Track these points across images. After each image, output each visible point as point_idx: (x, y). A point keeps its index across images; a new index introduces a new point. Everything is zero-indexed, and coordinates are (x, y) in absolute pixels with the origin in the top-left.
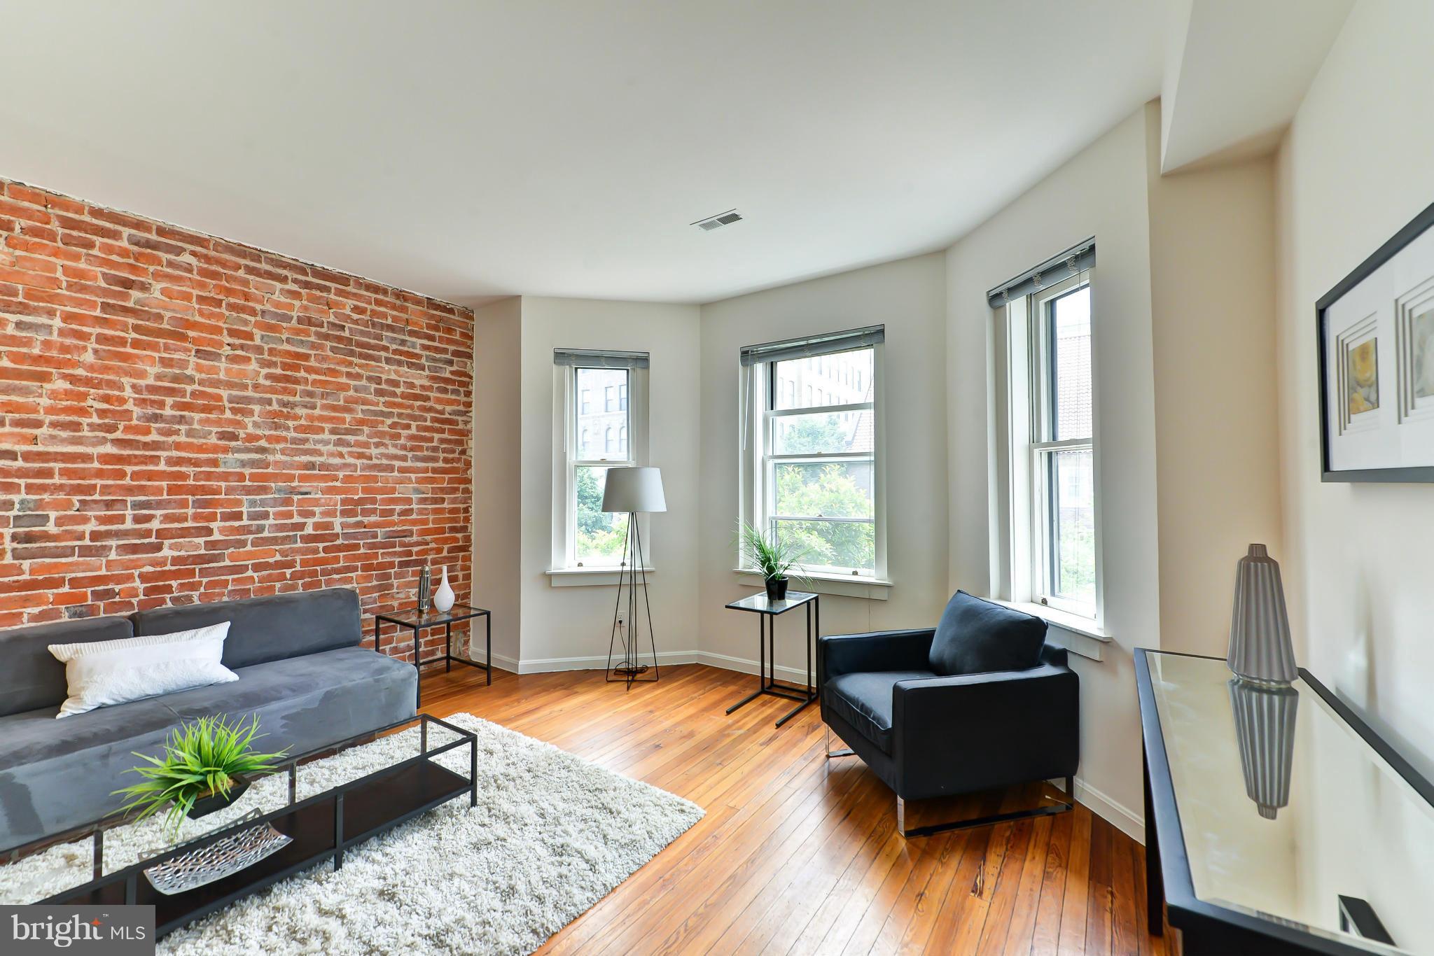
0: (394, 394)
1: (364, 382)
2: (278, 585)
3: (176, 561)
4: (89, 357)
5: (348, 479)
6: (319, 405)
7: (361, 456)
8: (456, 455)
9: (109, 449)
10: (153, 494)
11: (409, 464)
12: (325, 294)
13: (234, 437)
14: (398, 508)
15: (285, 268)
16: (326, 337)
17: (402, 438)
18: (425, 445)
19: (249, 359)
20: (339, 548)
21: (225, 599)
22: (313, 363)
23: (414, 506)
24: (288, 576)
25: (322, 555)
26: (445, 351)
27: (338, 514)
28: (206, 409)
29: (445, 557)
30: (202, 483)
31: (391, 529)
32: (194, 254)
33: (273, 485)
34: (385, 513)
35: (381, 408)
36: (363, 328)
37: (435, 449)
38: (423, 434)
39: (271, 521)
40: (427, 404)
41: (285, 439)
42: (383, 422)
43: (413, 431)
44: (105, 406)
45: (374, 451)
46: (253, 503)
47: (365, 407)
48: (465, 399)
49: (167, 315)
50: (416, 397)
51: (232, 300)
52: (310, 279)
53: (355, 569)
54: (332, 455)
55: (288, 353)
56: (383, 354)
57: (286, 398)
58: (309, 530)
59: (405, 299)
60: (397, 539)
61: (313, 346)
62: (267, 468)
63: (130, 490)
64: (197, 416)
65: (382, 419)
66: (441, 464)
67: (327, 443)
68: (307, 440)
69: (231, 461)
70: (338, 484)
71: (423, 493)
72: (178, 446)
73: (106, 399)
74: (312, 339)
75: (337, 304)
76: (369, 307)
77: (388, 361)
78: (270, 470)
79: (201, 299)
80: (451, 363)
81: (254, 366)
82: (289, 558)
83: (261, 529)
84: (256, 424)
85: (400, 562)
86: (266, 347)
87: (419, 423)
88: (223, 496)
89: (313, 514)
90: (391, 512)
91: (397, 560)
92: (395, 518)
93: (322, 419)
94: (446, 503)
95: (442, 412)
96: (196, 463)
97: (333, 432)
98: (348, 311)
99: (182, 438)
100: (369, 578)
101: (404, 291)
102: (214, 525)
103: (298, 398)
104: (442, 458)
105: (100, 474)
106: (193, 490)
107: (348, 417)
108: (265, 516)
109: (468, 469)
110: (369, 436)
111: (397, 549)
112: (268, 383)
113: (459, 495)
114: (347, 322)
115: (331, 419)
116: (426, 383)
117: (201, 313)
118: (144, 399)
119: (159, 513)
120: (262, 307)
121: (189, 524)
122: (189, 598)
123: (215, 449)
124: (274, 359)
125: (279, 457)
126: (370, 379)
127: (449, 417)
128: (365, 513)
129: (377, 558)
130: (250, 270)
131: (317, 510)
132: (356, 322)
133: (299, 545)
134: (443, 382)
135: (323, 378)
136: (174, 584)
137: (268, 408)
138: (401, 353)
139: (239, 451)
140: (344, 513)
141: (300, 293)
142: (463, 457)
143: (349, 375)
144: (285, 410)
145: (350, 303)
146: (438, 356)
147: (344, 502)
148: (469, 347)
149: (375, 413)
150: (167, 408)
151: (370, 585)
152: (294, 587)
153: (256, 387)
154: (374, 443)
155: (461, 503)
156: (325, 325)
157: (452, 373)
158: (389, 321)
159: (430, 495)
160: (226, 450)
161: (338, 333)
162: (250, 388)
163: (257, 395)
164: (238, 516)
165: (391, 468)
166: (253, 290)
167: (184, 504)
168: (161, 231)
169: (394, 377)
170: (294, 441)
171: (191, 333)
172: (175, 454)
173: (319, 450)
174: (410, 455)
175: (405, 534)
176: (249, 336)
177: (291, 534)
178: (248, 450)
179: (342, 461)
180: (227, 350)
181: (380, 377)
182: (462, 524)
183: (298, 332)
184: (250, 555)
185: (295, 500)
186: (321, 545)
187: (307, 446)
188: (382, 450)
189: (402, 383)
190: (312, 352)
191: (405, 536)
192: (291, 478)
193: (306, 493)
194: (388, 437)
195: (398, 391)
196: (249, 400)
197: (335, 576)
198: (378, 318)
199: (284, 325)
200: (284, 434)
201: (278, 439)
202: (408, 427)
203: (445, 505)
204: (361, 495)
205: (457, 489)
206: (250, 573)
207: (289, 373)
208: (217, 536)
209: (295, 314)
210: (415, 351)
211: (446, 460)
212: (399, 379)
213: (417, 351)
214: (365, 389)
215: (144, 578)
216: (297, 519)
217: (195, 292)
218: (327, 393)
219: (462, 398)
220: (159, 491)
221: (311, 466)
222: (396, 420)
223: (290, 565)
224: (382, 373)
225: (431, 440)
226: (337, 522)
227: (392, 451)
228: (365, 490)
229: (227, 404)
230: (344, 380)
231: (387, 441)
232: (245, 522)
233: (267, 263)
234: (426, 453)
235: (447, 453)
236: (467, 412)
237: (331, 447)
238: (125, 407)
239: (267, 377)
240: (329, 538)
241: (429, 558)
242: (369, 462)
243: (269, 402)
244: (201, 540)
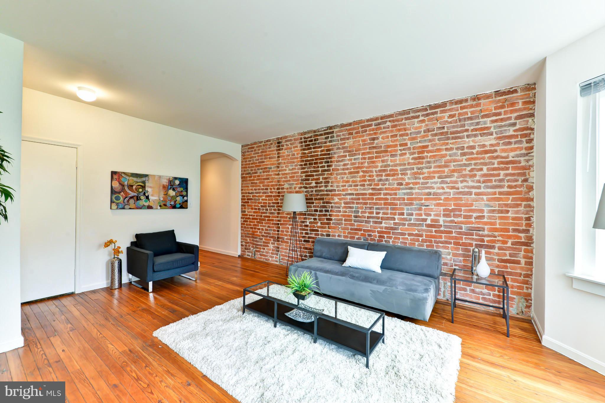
0: (472, 153)
1: (455, 151)
2: (417, 243)
3: (386, 228)
4: (366, 165)
5: (446, 199)
6: (433, 166)
7: (453, 188)
8: (519, 183)
9: (370, 191)
10: (380, 205)
11: (482, 190)
12: (435, 116)
13: (401, 184)
14: (475, 215)
15: (419, 112)
16: (436, 135)
17: (477, 176)
18: (493, 179)
19: (406, 153)
20: (442, 232)
21: (399, 244)
22: (430, 148)
23: (485, 214)
24: (420, 240)
25: (434, 233)
26: (510, 118)
27: (442, 215)
28: (393, 175)
29: (509, 247)
30: (392, 201)
31: (471, 225)
32: (390, 121)
33: (415, 202)
34: (466, 217)
35: (464, 162)
36: (454, 124)
37: (501, 181)
38: (492, 172)
39: (414, 217)
40: (495, 154)
41: (419, 183)
42: (465, 170)
43: (485, 171)
44: (370, 178)
45: (460, 185)
46: (408, 209)
47: (455, 164)
48: (528, 145)
49: (383, 145)
50: (486, 152)
51: (401, 133)
52: (429, 111)
53: (450, 243)
54: (439, 188)
55: (420, 147)
56: (465, 134)
57: (419, 166)
58: (429, 222)
59: (479, 99)
60: (474, 232)
61: (430, 141)
62: (413, 195)
63: (375, 204)
64: (391, 178)
65: (465, 168)
66: (506, 189)
67: (436, 183)
68: (428, 183)
69: (401, 193)
70: (441, 202)
71: (492, 207)
72: (386, 189)
73: (370, 176)
74: (430, 138)
75: (441, 118)
76: (457, 113)
77: (468, 136)
78: (413, 196)
79: (392, 136)
80: (514, 124)
81: (408, 155)
82: (421, 233)
83: (410, 220)
84: (409, 178)
85: (476, 244)
86: (412, 147)
87: (488, 166)
88: (398, 206)
89: (430, 215)
90: (470, 217)
91: (474, 243)
92: (473, 220)
93: (434, 172)
94: (510, 213)
95: (507, 157)
96: (390, 194)
97: (439, 177)
98: (446, 119)
99: (387, 186)
100: (457, 249)
101: (478, 95)
102: (396, 217)
103: (424, 165)
104: (507, 185)
105: (369, 199)
106: (390, 204)
107: (446, 170)
108: (412, 214)
109: (530, 191)
110: (457, 178)
111: (474, 237)
112: (413, 161)
113: (522, 209)
114: (446, 124)
115: (438, 172)
116: (494, 142)
117: (392, 141)
118: (378, 175)
119: (381, 211)
120: (410, 131)
121: (389, 216)
122: (389, 242)
123: (396, 189)
124: (415, 151)
125: (417, 191)
126: (457, 149)
127: (513, 159)
128: (455, 216)
129: (462, 240)
130: (407, 119)
131: (432, 213)
132: (451, 123)
133: (424, 228)
134: (507, 139)
135: (435, 154)
136: (385, 236)
137: (413, 171)
138: (476, 130)
139: (403, 189)
140: (445, 215)
141: (425, 119)
142: (525, 184)
143: (447, 149)
144: (419, 171)
145: (447, 114)
146: (503, 124)
147: (444, 210)
148: (531, 109)
149: (460, 165)
150: (383, 176)
151: (458, 252)
152: (423, 246)
153: (409, 164)
154: (460, 181)
155: (523, 214)
156: (435, 129)
157: (515, 131)
158: (469, 115)
159: (497, 208)
160: (399, 189)
161: (441, 131)
162: (407, 165)
163: (409, 167)
164: (403, 214)
165: (470, 193)
166: (408, 126)
167: (387, 209)
168: (382, 118)
169: (472, 144)
170: (423, 183)
171: (389, 149)
172: (385, 192)
173: (433, 187)
174: (483, 185)
175: (480, 229)
176: (406, 144)
177: (421, 223)
178: (406, 189)
179: (444, 191)
180: (399, 152)
181: (464, 147)
182: (524, 228)
183: (423, 137)
184: (407, 230)
185: (423, 209)
186: (434, 229)
187: (428, 185)
188: (465, 184)
189: (477, 146)
190: (430, 144)
191: (480, 231)
192: (421, 199)
193: (427, 206)
194: (468, 177)
195: (474, 151)
196: (406, 169)
197: (440, 244)
198: (462, 116)
199: (418, 136)
200: (419, 181)
201: (416, 183)
202: (481, 169)
203: (509, 215)
204: (453, 207)
205: (520, 205)
206: (407, 236)
207: (420, 155)
208: (397, 221)
209: (422, 130)
210: (486, 126)
211: (510, 187)
212: (475, 144)
213: (488, 125)
214: (455, 154)
215: (379, 232)
216: (424, 217)
217: (390, 135)
218: (436, 160)
219: (525, 145)
220: (381, 204)
221: (429, 194)
222: (473, 167)
223: (421, 236)
224: (464, 144)
225: (499, 175)
226: (441, 220)
227: (471, 184)
228: (454, 205)
229: (400, 172)
230: (444, 152)
231: (468, 179)
232: (405, 216)
233: (412, 113)
234: (494, 183)
235: (511, 182)
236: (529, 153)
237: (438, 185)
238: (374, 178)
239: (413, 159)
240: (437, 227)
241: (497, 245)
242: (457, 191)
243: (413, 169)
244: (392, 222)
